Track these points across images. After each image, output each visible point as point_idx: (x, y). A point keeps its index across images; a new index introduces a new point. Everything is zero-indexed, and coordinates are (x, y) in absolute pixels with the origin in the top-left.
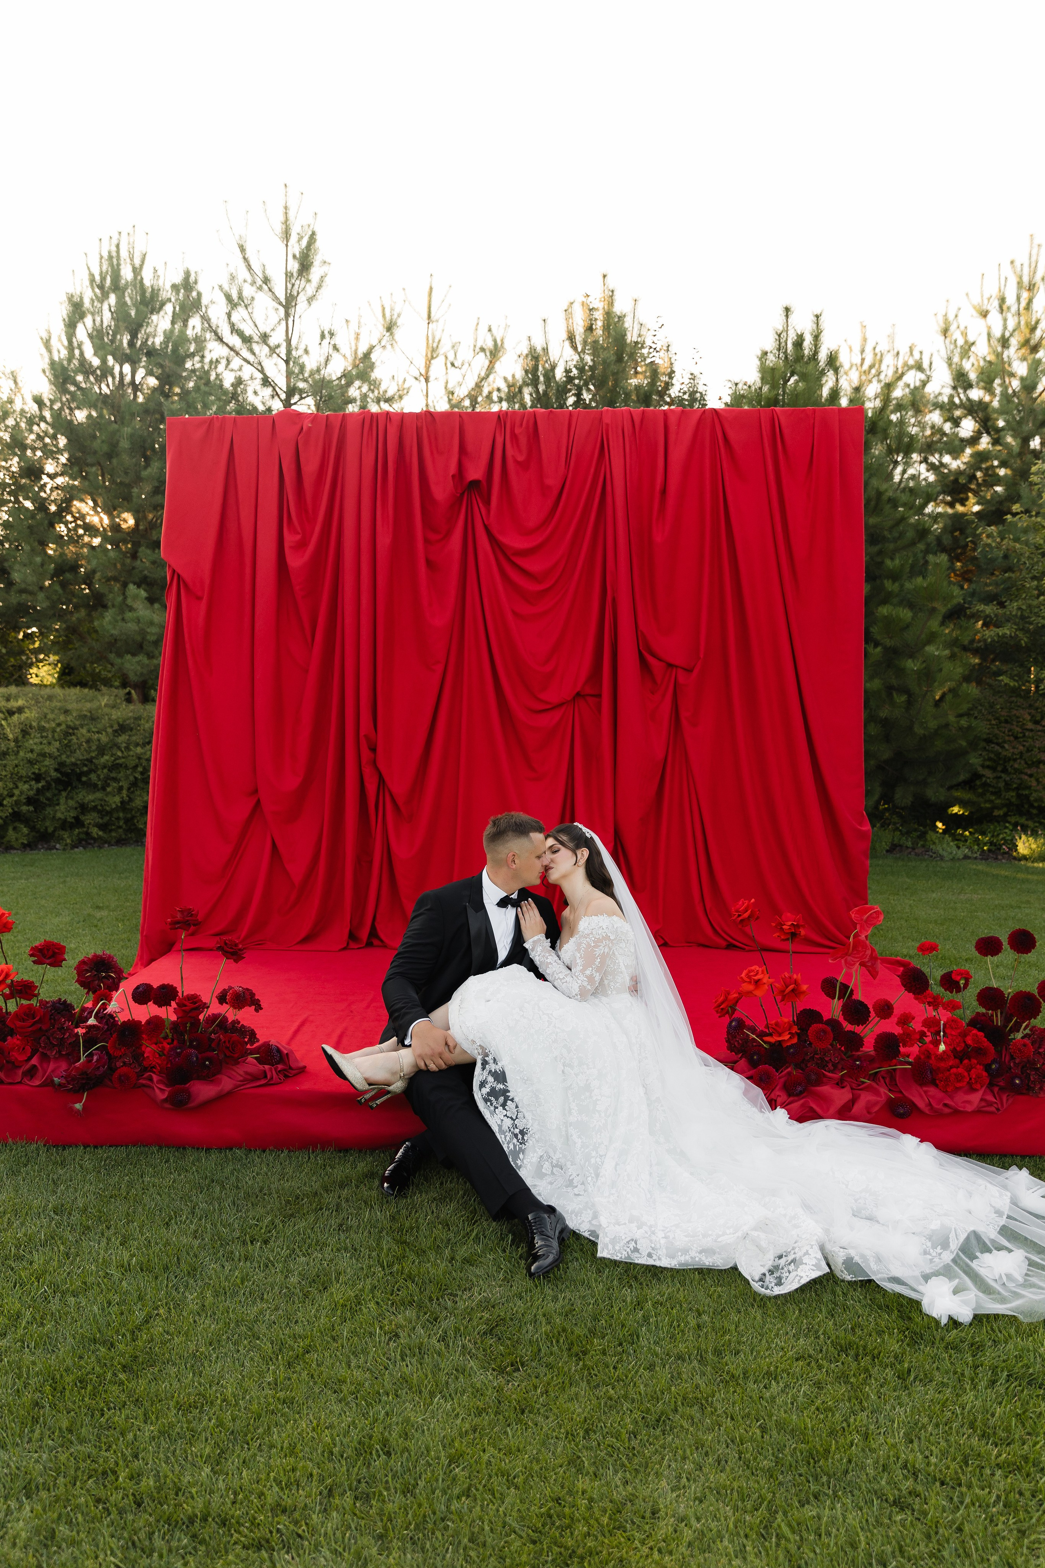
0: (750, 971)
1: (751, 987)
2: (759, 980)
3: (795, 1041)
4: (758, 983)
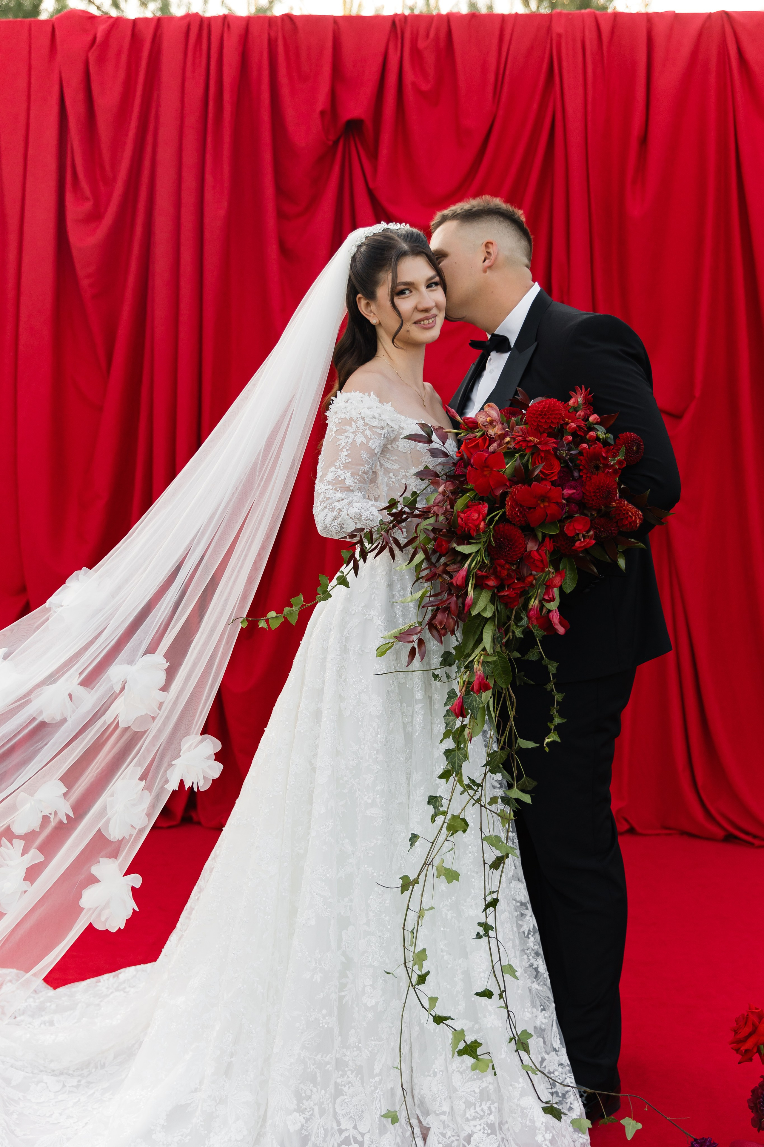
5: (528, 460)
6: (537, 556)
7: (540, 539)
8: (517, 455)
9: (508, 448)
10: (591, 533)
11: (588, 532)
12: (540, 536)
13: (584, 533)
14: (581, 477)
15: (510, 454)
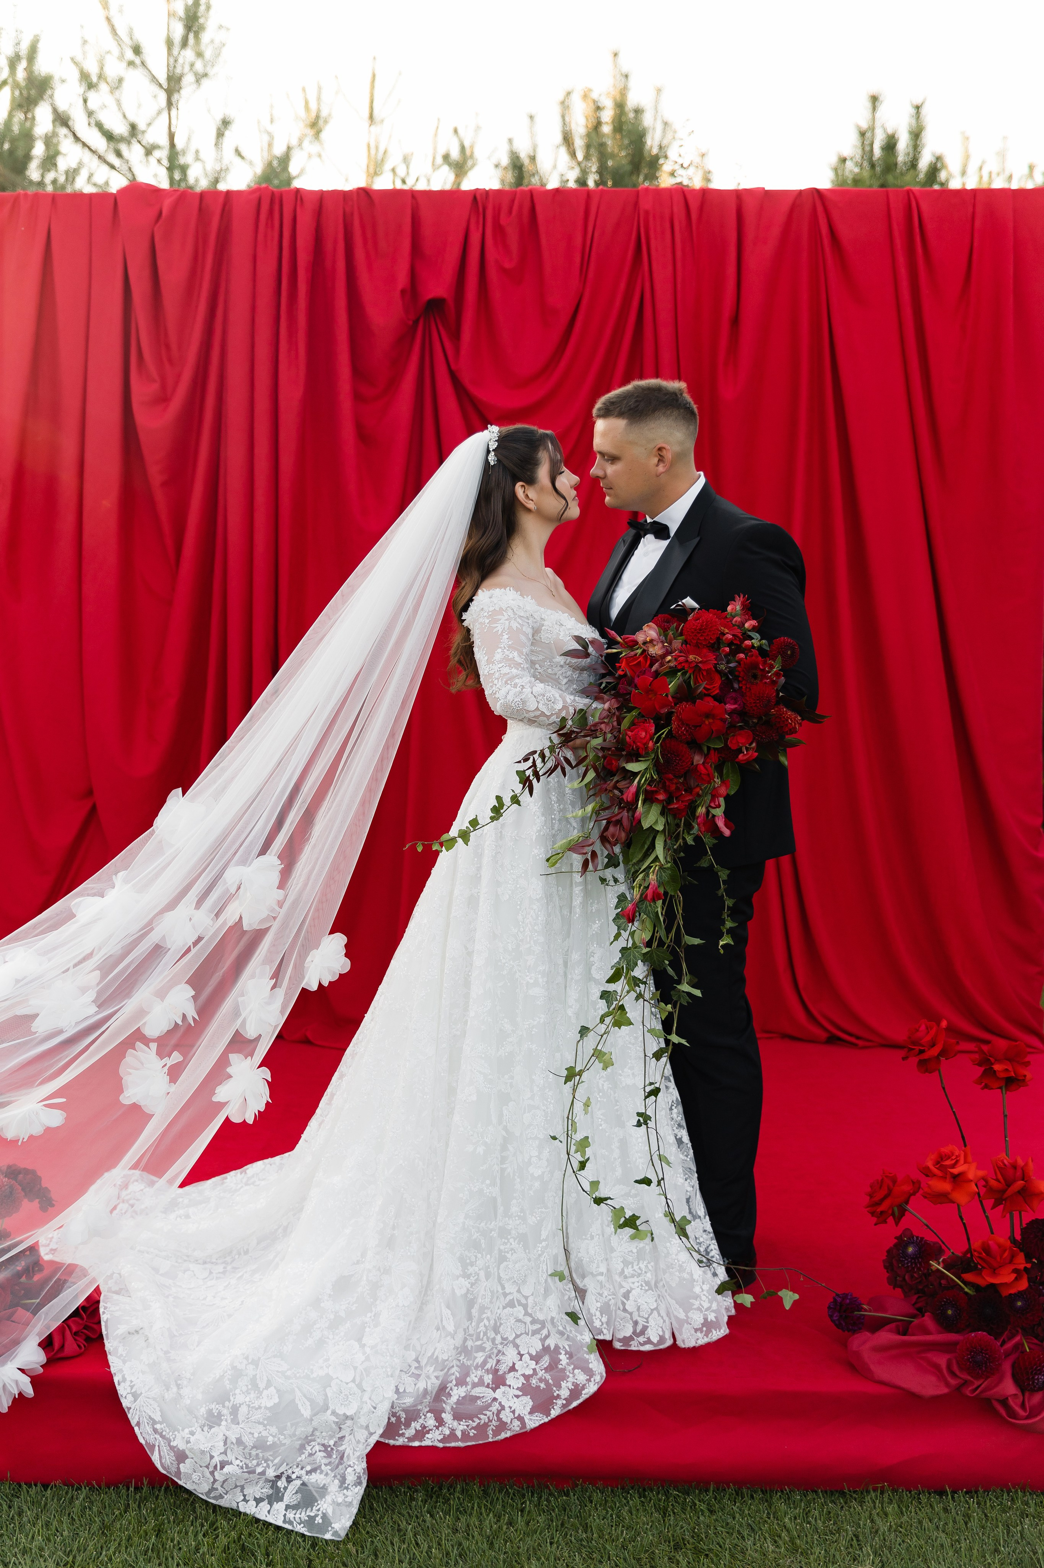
0: (941, 1158)
1: (945, 1186)
2: (961, 1174)
3: (1024, 1285)
4: (958, 1180)
5: (690, 677)
6: (703, 770)
7: (706, 752)
8: (679, 673)
9: (671, 667)
10: (754, 745)
11: (750, 744)
12: (705, 749)
13: (747, 745)
14: (740, 688)
15: (673, 672)
